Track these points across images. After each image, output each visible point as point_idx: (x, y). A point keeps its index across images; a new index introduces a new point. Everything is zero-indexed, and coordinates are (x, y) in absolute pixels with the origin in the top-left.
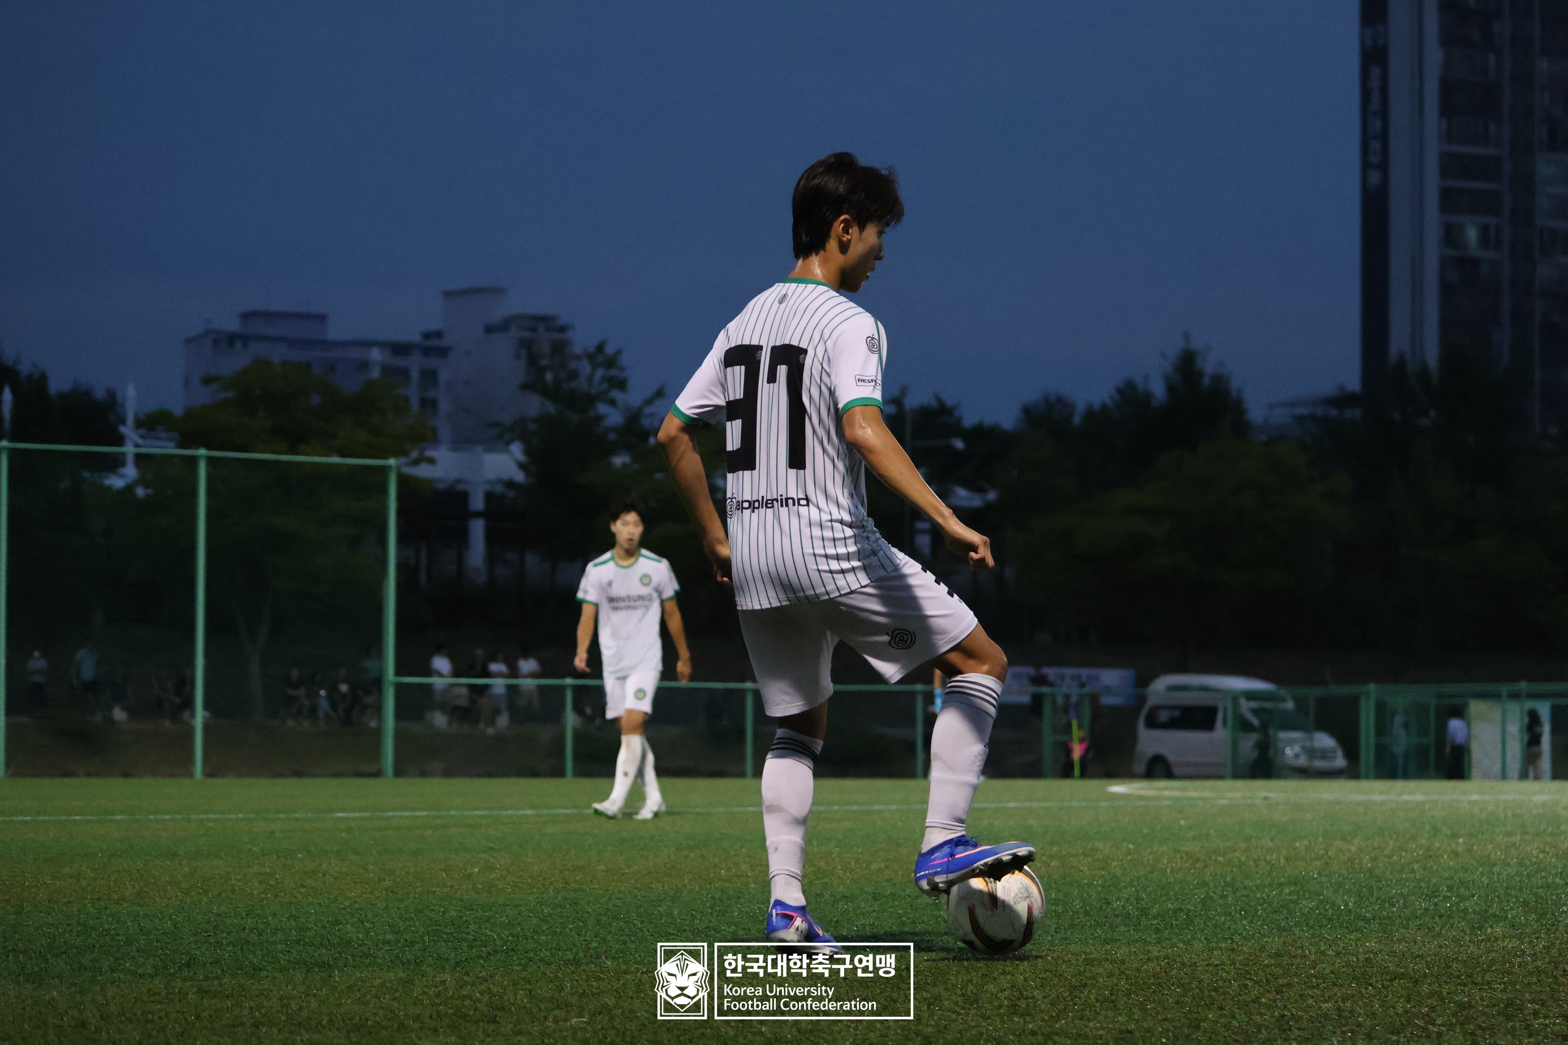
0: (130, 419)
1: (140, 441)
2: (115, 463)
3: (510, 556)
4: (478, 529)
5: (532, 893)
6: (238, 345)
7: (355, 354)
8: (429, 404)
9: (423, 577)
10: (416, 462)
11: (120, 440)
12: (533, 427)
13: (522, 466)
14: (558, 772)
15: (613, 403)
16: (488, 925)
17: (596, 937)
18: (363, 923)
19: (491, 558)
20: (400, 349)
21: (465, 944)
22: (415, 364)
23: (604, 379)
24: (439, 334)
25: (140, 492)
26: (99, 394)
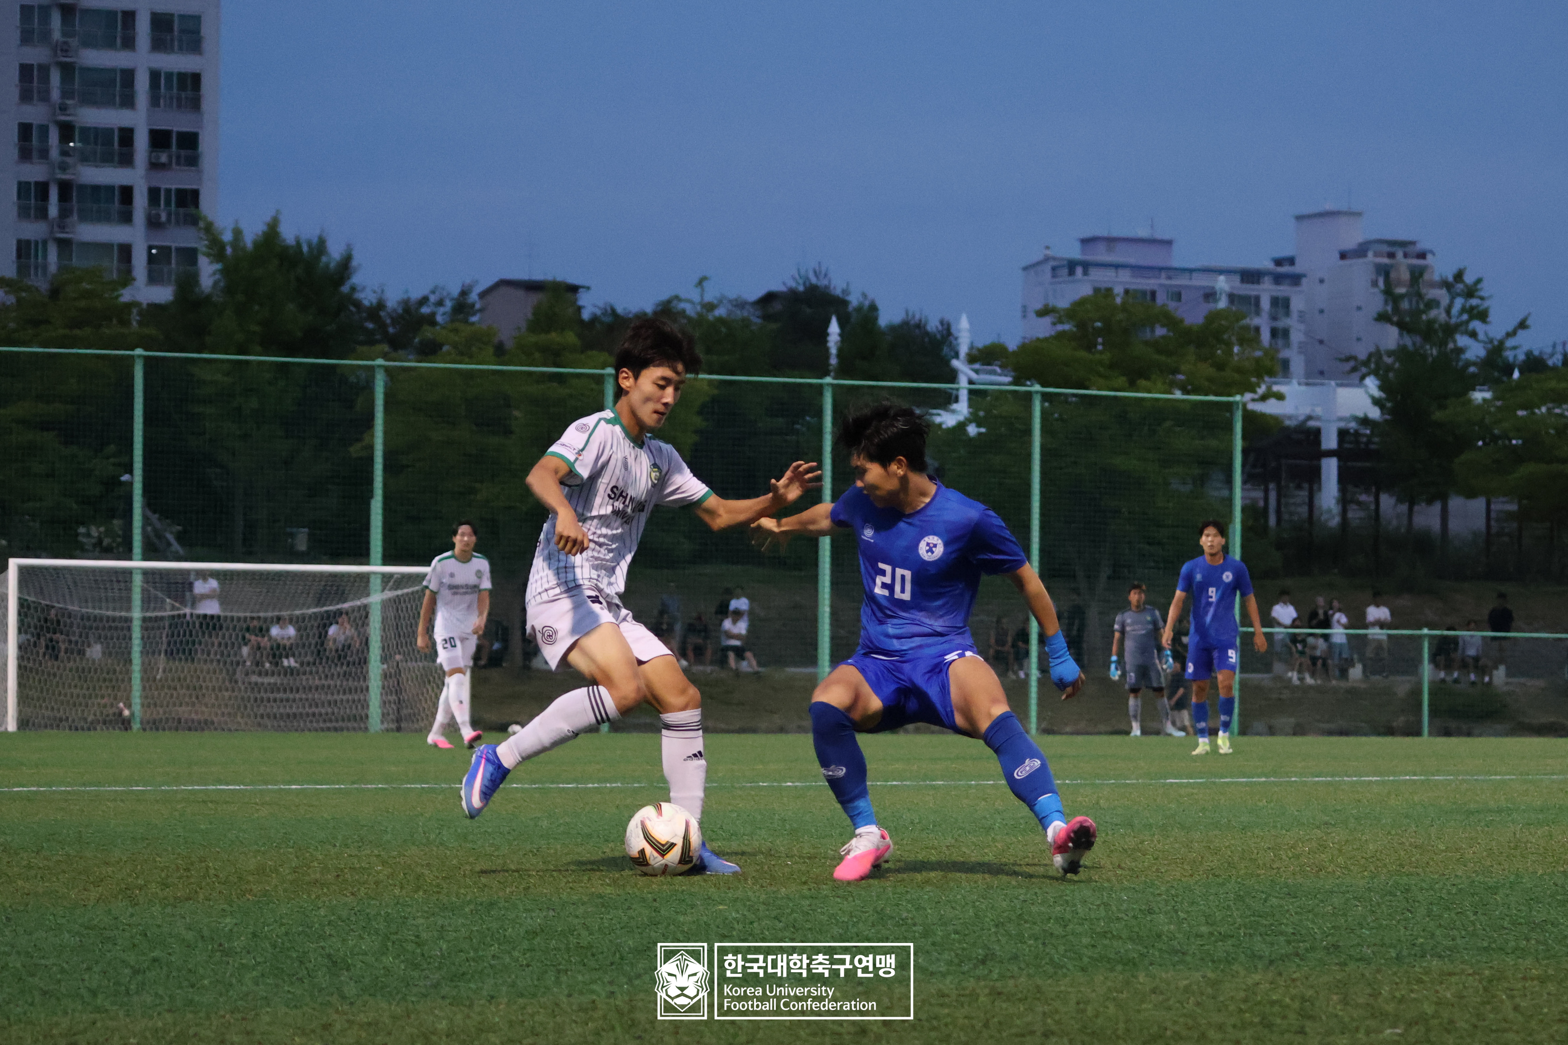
0: (964, 350)
1: (974, 376)
2: (947, 400)
3: (1363, 498)
4: (1330, 468)
5: (1363, 878)
6: (1079, 271)
7: (1201, 281)
8: (1280, 334)
9: (1272, 521)
10: (1264, 398)
11: (952, 376)
12: (1389, 360)
13: (1376, 402)
14: (1414, 731)
15: (1473, 335)
16: (1311, 916)
17: (1424, 930)
18: (1176, 912)
19: (1345, 500)
20: (1250, 276)
21: (1282, 938)
22: (1266, 291)
23: (1463, 310)
24: (1291, 261)
25: (972, 430)
26: (933, 325)
